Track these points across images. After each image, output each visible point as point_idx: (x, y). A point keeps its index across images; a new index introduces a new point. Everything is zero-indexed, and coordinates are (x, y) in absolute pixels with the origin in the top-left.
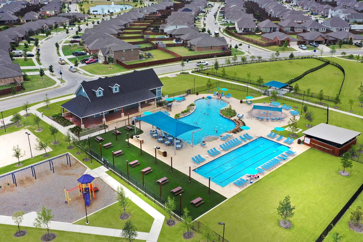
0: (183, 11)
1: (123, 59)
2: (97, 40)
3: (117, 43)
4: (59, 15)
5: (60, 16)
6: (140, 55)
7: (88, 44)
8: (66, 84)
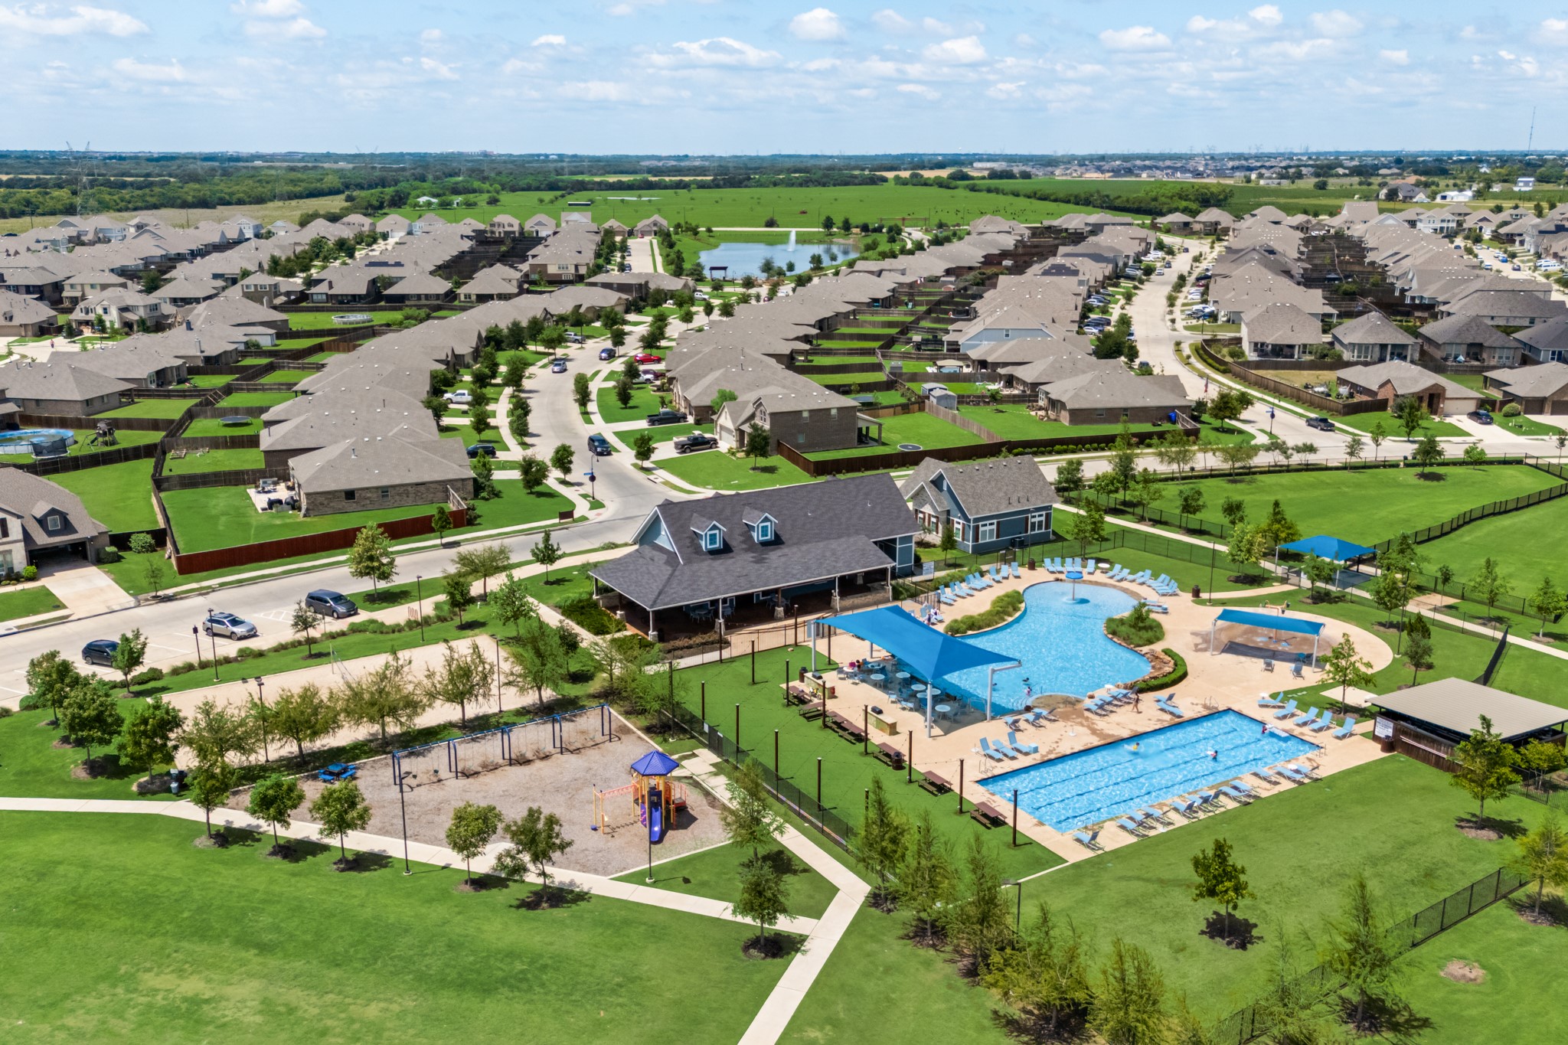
0: (1046, 273)
1: (801, 440)
2: (717, 374)
3: (784, 387)
4: (592, 280)
5: (594, 284)
6: (860, 429)
7: (685, 387)
8: (604, 514)
